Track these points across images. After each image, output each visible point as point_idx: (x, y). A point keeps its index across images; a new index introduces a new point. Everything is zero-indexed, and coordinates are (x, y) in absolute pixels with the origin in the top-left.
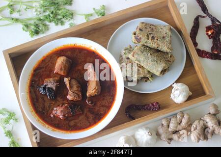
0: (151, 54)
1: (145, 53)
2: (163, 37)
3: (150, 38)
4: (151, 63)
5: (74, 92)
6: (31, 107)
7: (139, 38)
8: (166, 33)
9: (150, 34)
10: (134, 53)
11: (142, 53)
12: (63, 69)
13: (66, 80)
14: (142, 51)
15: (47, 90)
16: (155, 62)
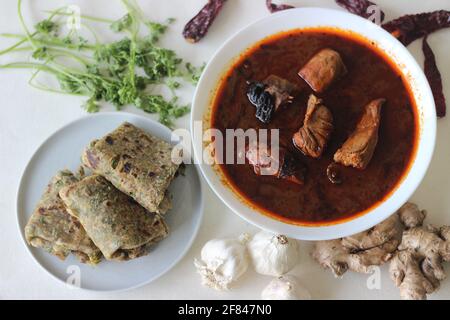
0: (108, 204)
1: (97, 196)
2: (152, 175)
3: (121, 165)
4: (100, 224)
5: (311, 133)
6: (211, 112)
7: (95, 157)
8: (163, 167)
9: (125, 156)
10: (72, 188)
11: (91, 194)
12: (321, 74)
13: (313, 100)
14: (93, 190)
15: (262, 95)
16: (109, 226)
